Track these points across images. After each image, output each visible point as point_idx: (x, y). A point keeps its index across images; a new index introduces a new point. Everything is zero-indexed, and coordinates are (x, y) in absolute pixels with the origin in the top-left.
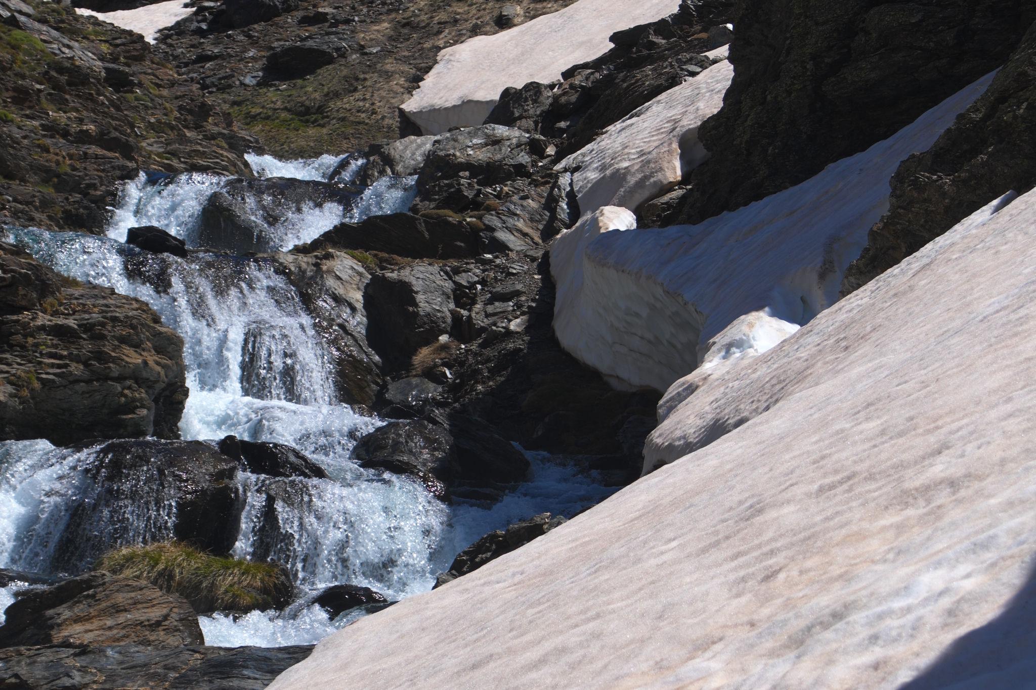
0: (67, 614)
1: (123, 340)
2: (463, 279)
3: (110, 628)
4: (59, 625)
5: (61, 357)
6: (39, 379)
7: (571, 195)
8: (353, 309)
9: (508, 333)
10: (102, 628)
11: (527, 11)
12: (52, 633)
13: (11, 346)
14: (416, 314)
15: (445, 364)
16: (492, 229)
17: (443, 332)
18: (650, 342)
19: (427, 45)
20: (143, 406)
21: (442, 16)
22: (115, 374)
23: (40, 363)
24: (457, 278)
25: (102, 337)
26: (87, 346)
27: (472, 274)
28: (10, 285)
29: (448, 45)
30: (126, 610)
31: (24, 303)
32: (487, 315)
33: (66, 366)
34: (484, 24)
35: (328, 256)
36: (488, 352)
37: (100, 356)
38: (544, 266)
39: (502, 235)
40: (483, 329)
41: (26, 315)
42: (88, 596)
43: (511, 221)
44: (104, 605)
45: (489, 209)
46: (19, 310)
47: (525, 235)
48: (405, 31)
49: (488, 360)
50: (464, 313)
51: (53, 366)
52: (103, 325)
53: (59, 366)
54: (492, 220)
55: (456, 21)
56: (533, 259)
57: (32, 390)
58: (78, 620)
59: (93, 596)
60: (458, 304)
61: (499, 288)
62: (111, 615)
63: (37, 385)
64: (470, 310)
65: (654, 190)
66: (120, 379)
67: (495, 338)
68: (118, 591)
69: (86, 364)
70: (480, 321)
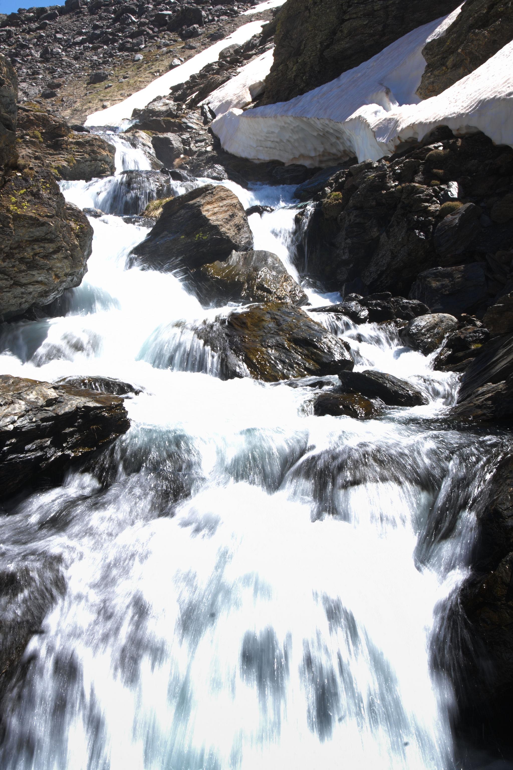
0: (203, 201)
1: (100, 146)
2: (184, 137)
3: (222, 206)
4: (202, 205)
5: (81, 152)
6: (76, 160)
7: (211, 111)
8: (150, 148)
9: (206, 152)
10: (219, 206)
11: (111, 104)
12: (201, 208)
13: (62, 149)
14: (173, 148)
15: (185, 164)
16: (186, 123)
17: (182, 154)
18: (277, 142)
19: (83, 115)
20: (108, 171)
21: (85, 107)
22: (99, 159)
23: (74, 154)
24: (182, 137)
25: (93, 145)
26: (89, 148)
27: (186, 136)
28: (58, 127)
29: (89, 114)
30: (225, 199)
31: (64, 134)
32: (196, 147)
33: (83, 155)
34: (98, 108)
35: (136, 132)
36: (201, 158)
37: (93, 152)
38: (210, 131)
39: (190, 125)
40: (196, 152)
41: (65, 138)
42: (209, 193)
43: (191, 120)
44: (216, 197)
45: (182, 117)
46: (63, 136)
47: (198, 124)
48: (75, 112)
49: (203, 160)
50: (187, 148)
51: (78, 155)
52: (92, 141)
53: (81, 155)
54: (184, 120)
55: (90, 108)
56: (205, 130)
57: (74, 163)
58: (209, 203)
59: (212, 193)
60: (184, 145)
61: (197, 139)
62: (220, 201)
63: (75, 162)
64: (189, 146)
65: (244, 105)
66: (100, 160)
67: (201, 154)
68: (220, 191)
69: (90, 155)
70: (194, 149)
